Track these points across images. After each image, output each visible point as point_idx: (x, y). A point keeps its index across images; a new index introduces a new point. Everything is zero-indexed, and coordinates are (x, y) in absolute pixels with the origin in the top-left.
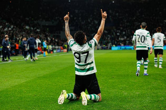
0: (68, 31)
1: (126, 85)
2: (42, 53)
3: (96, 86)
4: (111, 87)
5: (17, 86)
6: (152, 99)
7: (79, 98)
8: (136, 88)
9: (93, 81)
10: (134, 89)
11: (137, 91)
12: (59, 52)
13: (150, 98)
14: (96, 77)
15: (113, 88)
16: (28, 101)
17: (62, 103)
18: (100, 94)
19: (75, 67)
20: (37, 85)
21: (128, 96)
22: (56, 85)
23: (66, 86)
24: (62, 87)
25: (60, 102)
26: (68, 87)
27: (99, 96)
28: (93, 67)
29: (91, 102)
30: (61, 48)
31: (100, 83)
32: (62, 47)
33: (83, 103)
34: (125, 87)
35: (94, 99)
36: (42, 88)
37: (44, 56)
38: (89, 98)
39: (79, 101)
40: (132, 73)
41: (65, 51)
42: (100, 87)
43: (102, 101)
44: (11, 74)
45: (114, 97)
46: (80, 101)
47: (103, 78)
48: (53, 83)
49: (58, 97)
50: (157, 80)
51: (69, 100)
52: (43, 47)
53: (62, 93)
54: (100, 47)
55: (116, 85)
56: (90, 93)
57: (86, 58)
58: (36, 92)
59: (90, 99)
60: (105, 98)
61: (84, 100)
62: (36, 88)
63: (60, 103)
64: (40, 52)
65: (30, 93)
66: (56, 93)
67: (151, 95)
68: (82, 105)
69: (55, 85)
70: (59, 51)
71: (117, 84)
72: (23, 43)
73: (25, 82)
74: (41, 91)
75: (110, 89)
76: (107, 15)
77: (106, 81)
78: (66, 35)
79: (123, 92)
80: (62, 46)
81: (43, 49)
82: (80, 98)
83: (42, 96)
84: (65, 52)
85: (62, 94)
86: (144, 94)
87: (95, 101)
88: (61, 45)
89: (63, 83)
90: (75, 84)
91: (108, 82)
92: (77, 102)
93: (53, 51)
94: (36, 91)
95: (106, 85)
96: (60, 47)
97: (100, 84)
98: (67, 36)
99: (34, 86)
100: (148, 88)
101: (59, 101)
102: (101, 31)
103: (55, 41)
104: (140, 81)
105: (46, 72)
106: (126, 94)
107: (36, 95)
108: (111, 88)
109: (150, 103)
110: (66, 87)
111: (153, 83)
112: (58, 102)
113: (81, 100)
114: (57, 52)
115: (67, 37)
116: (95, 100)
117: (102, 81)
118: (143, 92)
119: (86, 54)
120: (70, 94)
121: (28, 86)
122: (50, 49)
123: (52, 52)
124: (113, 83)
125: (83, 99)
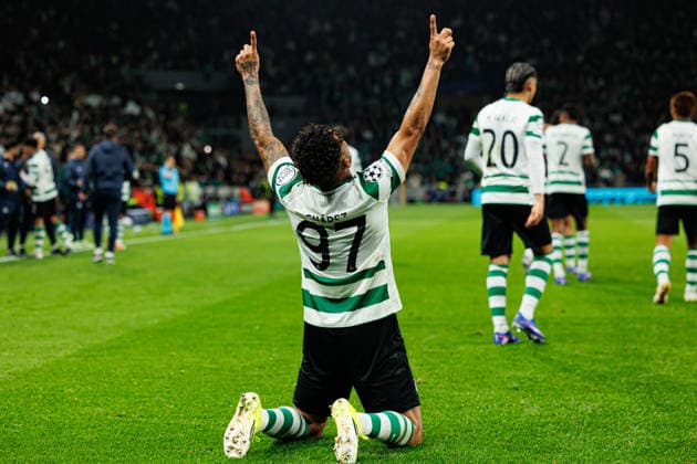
0: (264, 118)
1: (534, 367)
2: (155, 219)
3: (399, 372)
4: (466, 380)
5: (41, 373)
6: (651, 437)
7: (322, 428)
8: (578, 381)
9: (386, 350)
10: (573, 387)
11: (583, 398)
12: (233, 214)
13: (644, 431)
14: (398, 334)
15: (475, 382)
16: (90, 443)
17: (244, 452)
18: (418, 409)
19: (304, 287)
20: (128, 367)
21: (542, 420)
22: (216, 370)
23: (262, 373)
24: (245, 376)
25: (232, 448)
26: (270, 376)
27: (413, 422)
28: (386, 286)
29: (376, 447)
30: (242, 196)
31: (416, 358)
32: (246, 192)
33: (340, 451)
34: (531, 380)
35: (389, 435)
36: (150, 384)
37: (165, 234)
38: (369, 428)
39: (320, 442)
40: (562, 315)
41: (260, 210)
42: (418, 379)
43: (422, 445)
44: (13, 315)
45: (480, 423)
46: (326, 445)
47: (433, 337)
48: (203, 357)
49: (226, 426)
50: (676, 347)
51: (273, 440)
52: (160, 192)
53: (240, 404)
54: (420, 192)
55: (491, 368)
56: (370, 406)
57: (351, 249)
58: (123, 400)
59: (373, 435)
60: (437, 432)
61: (344, 439)
62: (124, 381)
63: (233, 454)
64: (146, 216)
65: (97, 405)
66: (216, 405)
67: (650, 416)
68: (335, 460)
69: (213, 366)
70: (231, 208)
71: (495, 363)
72: (68, 174)
73: (73, 356)
74: (147, 394)
75: (460, 390)
76: (452, 44)
77: (444, 351)
78: (257, 142)
79: (522, 402)
80: (245, 184)
81: (160, 201)
82: (327, 427)
83: (150, 420)
84: (258, 215)
85: (242, 408)
86: (615, 412)
87: (392, 444)
88: (242, 180)
89: (248, 359)
90: (303, 364)
91: (452, 354)
92: (310, 449)
93: (203, 207)
94: (127, 397)
95: (446, 367)
96: (237, 191)
97: (417, 365)
98: (262, 144)
99: (118, 373)
100: (638, 384)
101: (227, 444)
102: (416, 120)
103: (217, 165)
104: (602, 353)
105: (174, 306)
106: (534, 411)
107: (124, 413)
108: (467, 385)
109: (645, 452)
110: (260, 377)
111: (661, 362)
112: (226, 449)
113: (330, 441)
114: (224, 215)
115: (261, 149)
116: (396, 437)
117: (425, 350)
118: (612, 401)
119: (354, 230)
120: (278, 412)
121: (89, 374)
122: (192, 203)
123: (200, 214)
124: (478, 358)
125: (339, 435)
